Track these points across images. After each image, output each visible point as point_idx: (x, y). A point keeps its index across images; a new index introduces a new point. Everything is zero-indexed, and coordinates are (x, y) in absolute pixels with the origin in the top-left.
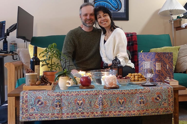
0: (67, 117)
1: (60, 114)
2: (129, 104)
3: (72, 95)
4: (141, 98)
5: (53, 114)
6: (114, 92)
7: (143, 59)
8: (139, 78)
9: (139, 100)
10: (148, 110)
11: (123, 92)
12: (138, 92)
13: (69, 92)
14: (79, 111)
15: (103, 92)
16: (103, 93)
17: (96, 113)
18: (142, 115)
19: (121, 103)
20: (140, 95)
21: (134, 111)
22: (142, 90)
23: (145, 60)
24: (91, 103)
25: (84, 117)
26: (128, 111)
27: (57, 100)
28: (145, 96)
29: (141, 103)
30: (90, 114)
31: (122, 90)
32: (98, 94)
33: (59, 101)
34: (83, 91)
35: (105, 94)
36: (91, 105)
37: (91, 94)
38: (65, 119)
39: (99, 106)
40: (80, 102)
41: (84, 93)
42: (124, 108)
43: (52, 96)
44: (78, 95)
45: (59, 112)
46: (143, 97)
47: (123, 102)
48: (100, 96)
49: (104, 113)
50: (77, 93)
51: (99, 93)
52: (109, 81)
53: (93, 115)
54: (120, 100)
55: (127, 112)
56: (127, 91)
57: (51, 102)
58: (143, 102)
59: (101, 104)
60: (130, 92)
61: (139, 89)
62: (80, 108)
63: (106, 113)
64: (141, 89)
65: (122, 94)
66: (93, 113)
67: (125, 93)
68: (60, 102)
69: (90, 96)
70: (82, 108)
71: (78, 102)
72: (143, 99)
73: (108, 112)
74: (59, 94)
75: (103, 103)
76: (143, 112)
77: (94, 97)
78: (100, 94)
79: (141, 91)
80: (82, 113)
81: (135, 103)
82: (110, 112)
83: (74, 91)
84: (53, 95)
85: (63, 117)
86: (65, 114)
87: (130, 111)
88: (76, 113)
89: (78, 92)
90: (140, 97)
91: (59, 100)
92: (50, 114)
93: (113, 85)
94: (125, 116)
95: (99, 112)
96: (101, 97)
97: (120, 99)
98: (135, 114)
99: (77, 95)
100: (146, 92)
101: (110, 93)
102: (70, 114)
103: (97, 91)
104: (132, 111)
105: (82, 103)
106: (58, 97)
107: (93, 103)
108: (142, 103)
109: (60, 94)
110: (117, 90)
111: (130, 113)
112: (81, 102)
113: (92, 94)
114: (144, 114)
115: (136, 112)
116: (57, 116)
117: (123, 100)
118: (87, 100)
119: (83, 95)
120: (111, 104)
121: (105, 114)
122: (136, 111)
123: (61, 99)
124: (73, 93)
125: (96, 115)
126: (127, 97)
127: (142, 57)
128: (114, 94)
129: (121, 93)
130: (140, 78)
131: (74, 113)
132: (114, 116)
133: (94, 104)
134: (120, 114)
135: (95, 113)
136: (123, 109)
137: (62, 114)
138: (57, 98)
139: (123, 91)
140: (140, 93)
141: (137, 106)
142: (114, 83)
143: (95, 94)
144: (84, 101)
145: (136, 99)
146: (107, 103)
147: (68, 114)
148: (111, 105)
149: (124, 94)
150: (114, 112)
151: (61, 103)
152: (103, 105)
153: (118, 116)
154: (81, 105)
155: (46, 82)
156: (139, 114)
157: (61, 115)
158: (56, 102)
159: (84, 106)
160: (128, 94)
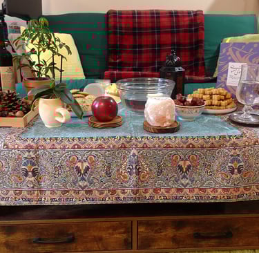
0: (52, 199)
1: (34, 193)
2: (203, 173)
3: (64, 148)
4: (235, 159)
5: (18, 192)
6: (169, 141)
7: (230, 58)
8: (220, 100)
9: (230, 164)
10: (250, 189)
11: (191, 144)
12: (228, 144)
13: (56, 139)
14: (80, 186)
15: (140, 143)
16: (140, 145)
17: (122, 193)
18: (234, 200)
19: (184, 170)
20: (233, 151)
21: (215, 190)
22: (237, 138)
23: (235, 60)
24: (109, 167)
25: (93, 200)
26: (200, 189)
27: (26, 158)
28: (244, 155)
29: (232, 172)
30: (107, 195)
31: (187, 138)
32: (127, 145)
33: (31, 161)
34: (92, 138)
35: (145, 146)
36: (109, 174)
37: (111, 146)
38: (48, 203)
39: (131, 175)
40: (82, 165)
41: (94, 144)
42: (190, 182)
43: (15, 149)
44: (79, 147)
45: (33, 187)
46: (238, 155)
47: (189, 167)
48: (134, 151)
49: (142, 194)
50: (76, 142)
51: (132, 143)
52: (156, 114)
53: (114, 198)
54: (181, 163)
55: (197, 190)
56: (200, 141)
57: (11, 164)
58: (239, 169)
59: (134, 171)
60: (207, 143)
61: (230, 136)
62: (83, 179)
63: (147, 192)
64: (234, 135)
65: (188, 147)
66: (114, 192)
67: (196, 145)
68: (33, 164)
69: (109, 151)
70: (88, 180)
71: (79, 164)
72: (239, 162)
73: (151, 191)
74: (32, 144)
75: (139, 168)
76: (237, 194)
77: (118, 154)
78: (134, 146)
79: (233, 140)
80: (87, 192)
81: (217, 171)
82: (156, 191)
83: (70, 135)
84: (18, 148)
85: (43, 199)
86: (48, 192)
87: (204, 190)
88: (73, 192)
89: (79, 139)
90: (232, 156)
91: (33, 158)
92: (11, 192)
93: (165, 122)
94: (191, 201)
95: (129, 191)
96: (134, 155)
97: (182, 160)
98: (216, 197)
99: (76, 147)
100: (247, 143)
101: (157, 146)
102: (59, 193)
103: (125, 137)
104: (209, 191)
105: (87, 169)
106: (29, 152)
107: (114, 168)
108: (236, 170)
109: (35, 145)
110: (175, 137)
111: (203, 195)
112: (86, 164)
113: (114, 147)
114: (238, 197)
115: (220, 193)
116: (29, 196)
117: (188, 163)
118: (100, 160)
119: (91, 148)
120: (158, 172)
121: (144, 195)
122: (219, 190)
123: (37, 157)
124: (66, 142)
125: (122, 196)
126: (200, 155)
127: (228, 54)
128: (168, 146)
129: (185, 146)
130: (223, 100)
131: (68, 191)
132: (166, 201)
133: (118, 170)
134: (179, 195)
135: (119, 192)
136: (188, 184)
137: (41, 192)
138: (26, 154)
139: (190, 141)
140: (232, 145)
141: (223, 179)
142: (168, 117)
143: (121, 147)
144: (92, 162)
145: (221, 160)
146: (150, 170)
147: (53, 192)
148: (160, 172)
149: (193, 147)
150: (167, 192)
151: (37, 167)
152: (138, 173)
153: (176, 201)
154: (84, 174)
155: (15, 107)
156: (226, 198)
157: (38, 194)
158: (25, 164)
159: (94, 175)
160: (202, 147)
